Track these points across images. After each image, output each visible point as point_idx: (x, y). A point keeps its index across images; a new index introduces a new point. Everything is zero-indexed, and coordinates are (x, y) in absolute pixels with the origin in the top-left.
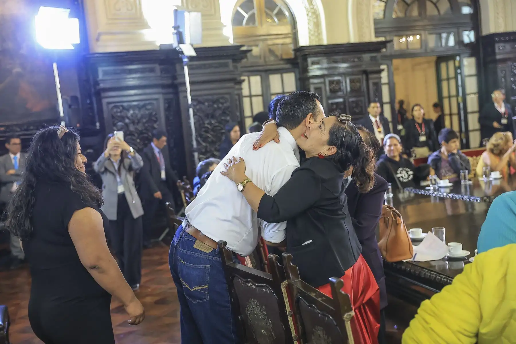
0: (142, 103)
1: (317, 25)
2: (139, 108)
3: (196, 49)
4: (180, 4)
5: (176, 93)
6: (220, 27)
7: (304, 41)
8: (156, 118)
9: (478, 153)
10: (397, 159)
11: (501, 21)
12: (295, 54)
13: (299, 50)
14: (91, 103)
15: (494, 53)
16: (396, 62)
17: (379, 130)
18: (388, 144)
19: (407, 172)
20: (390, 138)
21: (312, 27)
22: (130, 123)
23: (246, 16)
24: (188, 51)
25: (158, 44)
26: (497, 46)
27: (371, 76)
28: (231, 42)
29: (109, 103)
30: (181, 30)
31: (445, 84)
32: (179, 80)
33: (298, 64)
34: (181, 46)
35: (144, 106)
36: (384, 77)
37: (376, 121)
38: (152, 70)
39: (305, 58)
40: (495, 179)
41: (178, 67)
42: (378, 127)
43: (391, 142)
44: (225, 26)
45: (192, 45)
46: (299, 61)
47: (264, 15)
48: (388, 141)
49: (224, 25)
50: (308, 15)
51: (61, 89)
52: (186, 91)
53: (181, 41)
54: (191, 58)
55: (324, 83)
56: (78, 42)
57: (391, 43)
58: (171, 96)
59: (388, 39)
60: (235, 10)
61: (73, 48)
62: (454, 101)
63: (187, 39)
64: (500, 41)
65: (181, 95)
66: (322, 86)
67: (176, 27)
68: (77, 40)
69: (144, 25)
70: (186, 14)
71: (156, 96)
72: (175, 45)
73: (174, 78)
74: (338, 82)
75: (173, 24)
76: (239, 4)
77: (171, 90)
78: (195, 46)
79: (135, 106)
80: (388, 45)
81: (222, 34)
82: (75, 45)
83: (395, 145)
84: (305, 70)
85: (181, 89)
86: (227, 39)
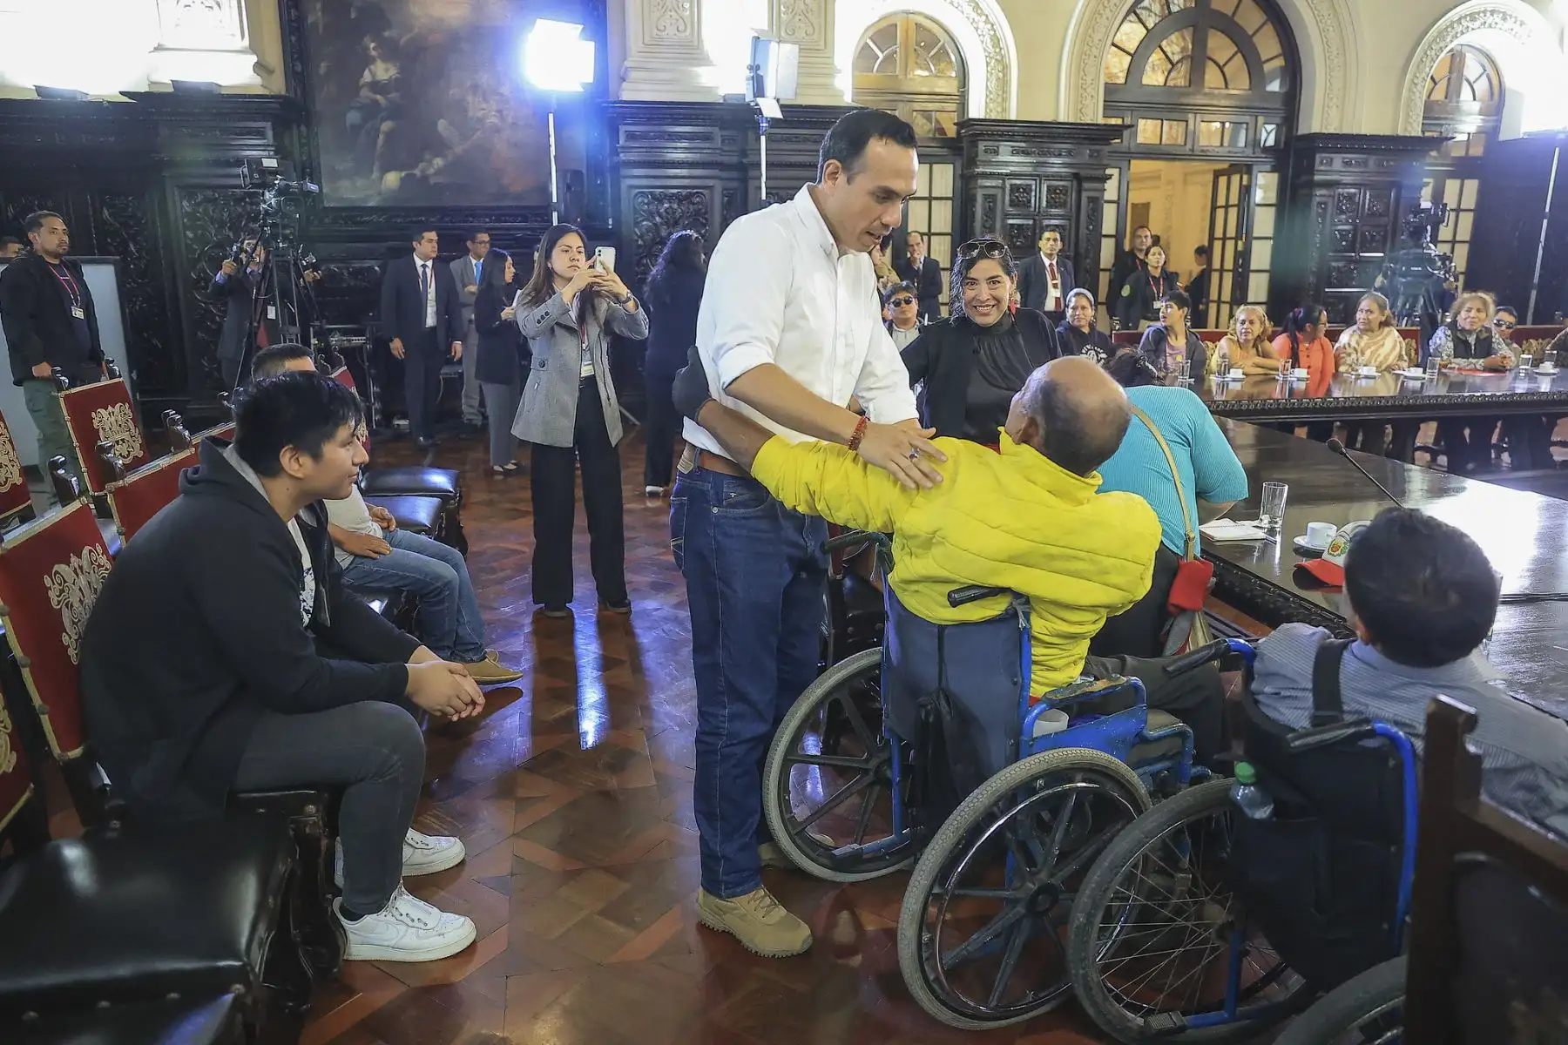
0: (684, 192)
1: (1004, 83)
2: (680, 199)
3: (782, 107)
4: (766, 28)
5: (744, 180)
6: (831, 72)
7: (976, 110)
8: (706, 219)
9: (1216, 337)
10: (1086, 330)
11: (1334, 113)
12: (958, 133)
13: (965, 123)
14: (603, 184)
15: (1311, 170)
16: (1138, 166)
17: (1055, 282)
18: (1072, 305)
19: (1097, 353)
20: (1077, 294)
21: (993, 85)
22: (661, 224)
23: (881, 56)
24: (770, 109)
25: (722, 92)
26: (1318, 157)
27: (1086, 185)
28: (847, 99)
29: (632, 187)
30: (759, 72)
31: (1220, 213)
32: (751, 159)
33: (961, 149)
34: (759, 100)
35: (689, 197)
36: (1111, 190)
37: (1051, 265)
38: (707, 138)
39: (974, 139)
40: (1234, 380)
41: (751, 135)
42: (1054, 278)
43: (1076, 301)
44: (839, 71)
45: (778, 100)
46: (965, 145)
47: (912, 56)
48: (1073, 299)
49: (838, 68)
50: (988, 64)
51: (555, 157)
52: (759, 178)
53: (759, 91)
54: (774, 122)
55: (1003, 188)
56: (590, 79)
57: (1133, 129)
58: (735, 184)
59: (1128, 121)
60: (862, 44)
61: (581, 90)
62: (1230, 245)
63: (770, 88)
64: (1326, 150)
65: (752, 184)
66: (999, 193)
67: (754, 68)
68: (589, 77)
69: (704, 60)
70: (774, 45)
71: (710, 183)
72: (749, 98)
73: (744, 153)
74: (1027, 189)
75: (749, 62)
76: (870, 33)
77: (734, 174)
78: (782, 102)
79: (673, 194)
80: (1126, 133)
81: (832, 85)
82: (584, 85)
83: (1083, 308)
84: (972, 162)
85: (752, 173)
86: (841, 95)
